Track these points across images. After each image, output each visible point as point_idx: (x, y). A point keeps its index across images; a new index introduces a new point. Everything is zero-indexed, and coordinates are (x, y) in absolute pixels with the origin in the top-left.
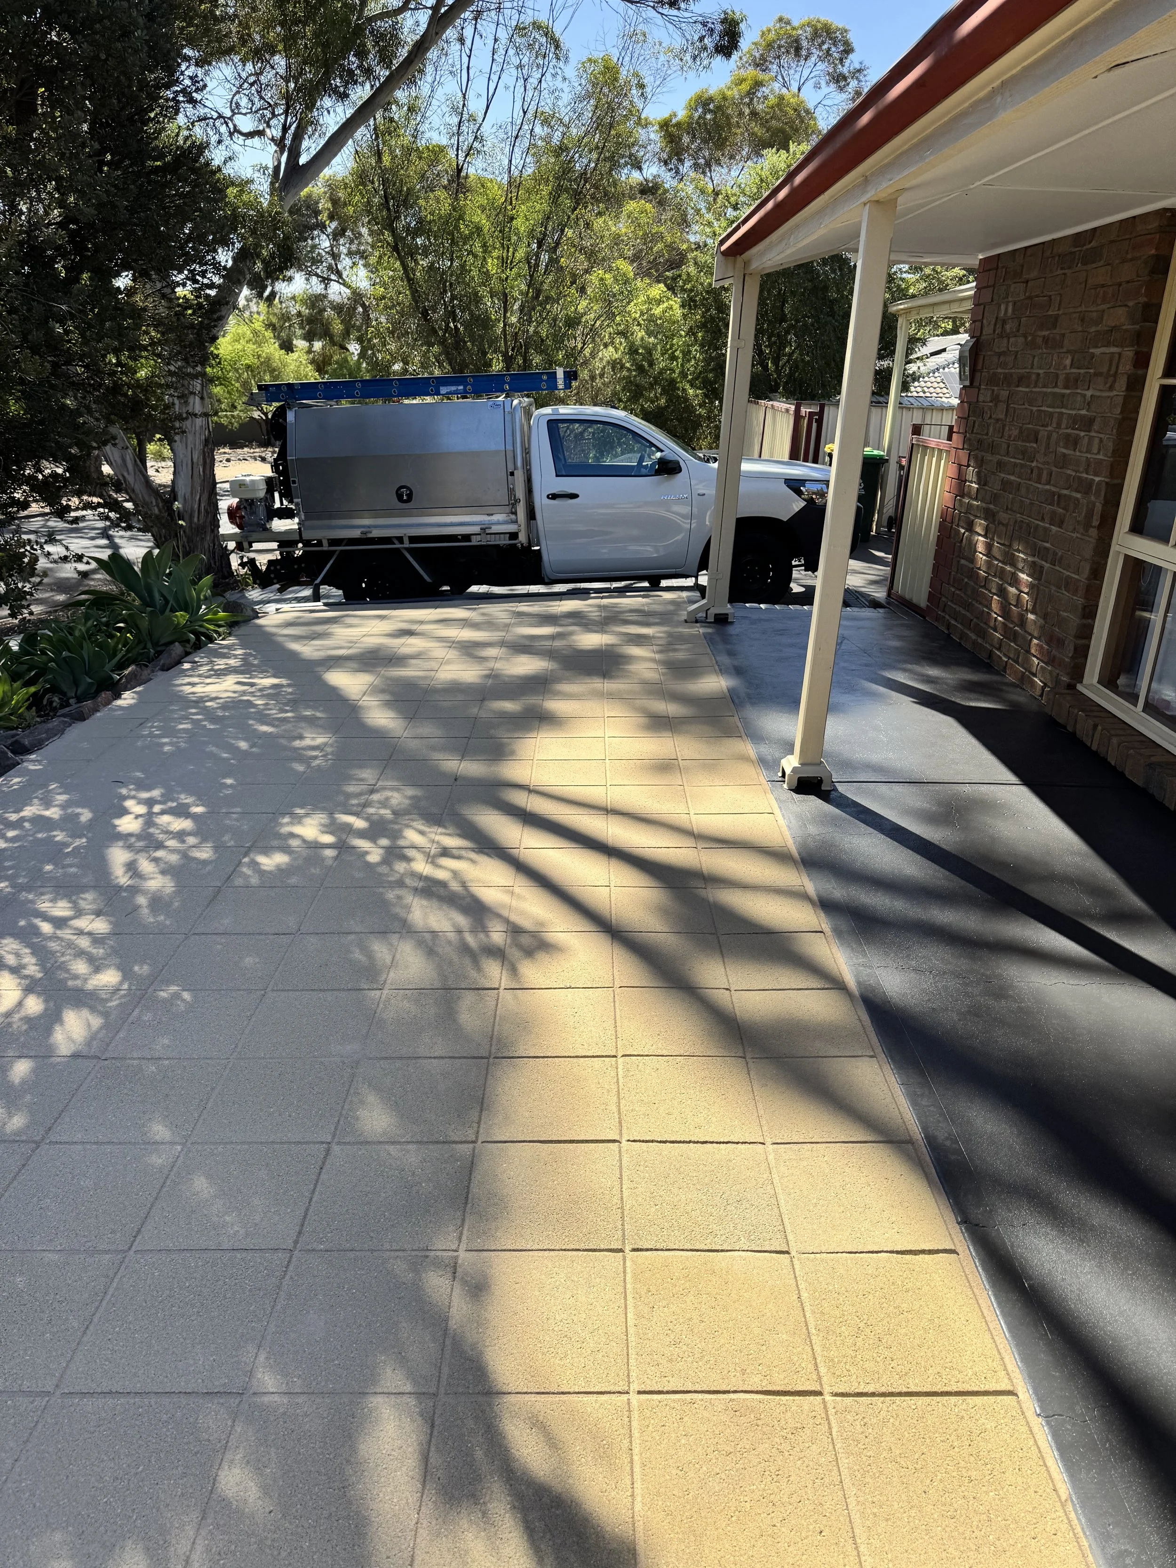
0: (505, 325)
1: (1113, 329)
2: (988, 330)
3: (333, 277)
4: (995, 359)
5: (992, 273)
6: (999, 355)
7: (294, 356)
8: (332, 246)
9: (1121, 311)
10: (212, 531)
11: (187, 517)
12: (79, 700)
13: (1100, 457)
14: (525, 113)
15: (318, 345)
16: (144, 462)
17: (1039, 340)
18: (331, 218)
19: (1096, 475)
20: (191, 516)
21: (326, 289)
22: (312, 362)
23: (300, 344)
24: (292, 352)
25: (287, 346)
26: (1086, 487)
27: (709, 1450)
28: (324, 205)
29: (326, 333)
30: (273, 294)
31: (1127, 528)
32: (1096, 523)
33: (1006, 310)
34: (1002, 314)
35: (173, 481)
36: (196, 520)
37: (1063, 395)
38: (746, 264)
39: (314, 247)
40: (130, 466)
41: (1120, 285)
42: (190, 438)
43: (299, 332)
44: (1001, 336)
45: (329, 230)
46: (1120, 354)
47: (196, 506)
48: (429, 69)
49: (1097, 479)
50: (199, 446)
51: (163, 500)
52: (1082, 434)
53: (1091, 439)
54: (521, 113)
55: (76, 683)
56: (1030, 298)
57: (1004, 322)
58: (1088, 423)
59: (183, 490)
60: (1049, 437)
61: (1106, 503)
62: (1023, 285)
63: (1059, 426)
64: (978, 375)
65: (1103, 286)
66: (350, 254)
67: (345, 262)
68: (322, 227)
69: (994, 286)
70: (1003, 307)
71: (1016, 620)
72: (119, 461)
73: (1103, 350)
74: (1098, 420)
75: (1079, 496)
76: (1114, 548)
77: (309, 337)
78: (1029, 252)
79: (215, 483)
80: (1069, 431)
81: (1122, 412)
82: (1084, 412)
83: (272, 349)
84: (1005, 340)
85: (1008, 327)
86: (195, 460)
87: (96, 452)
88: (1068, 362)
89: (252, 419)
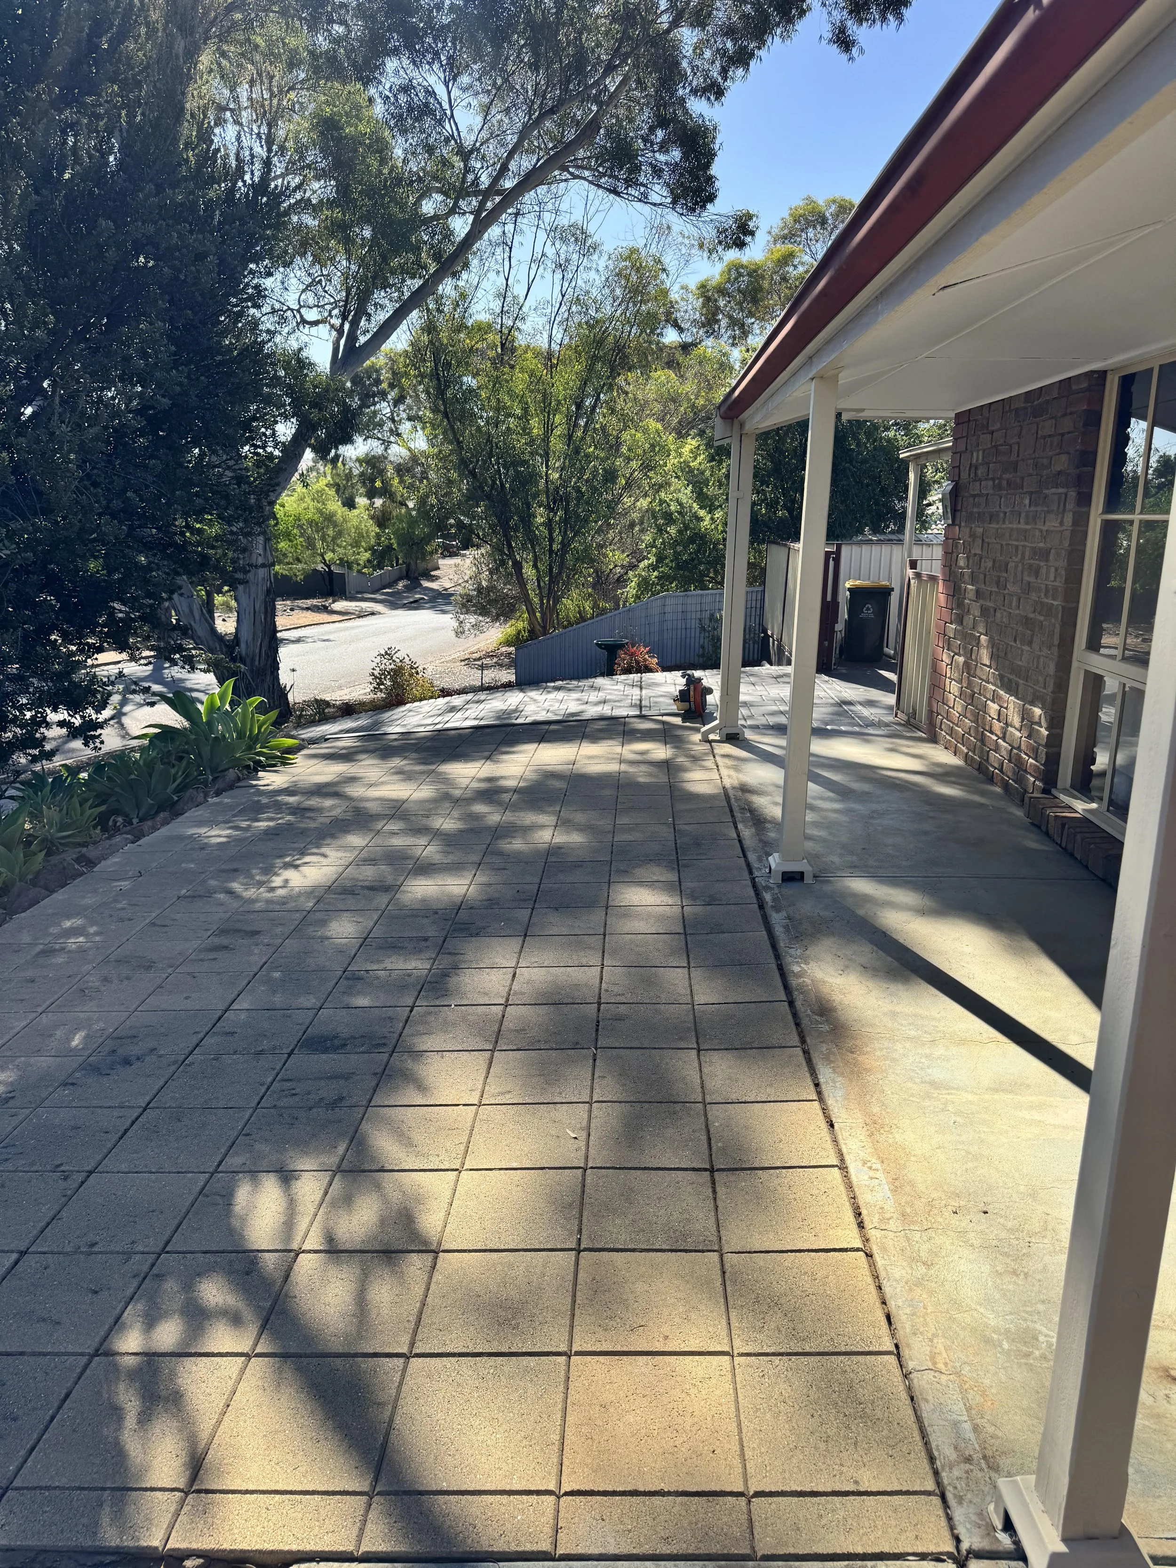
0: (547, 482)
1: (1059, 473)
2: (964, 475)
3: (392, 439)
4: (971, 499)
5: (966, 425)
6: (974, 496)
7: (355, 512)
8: (392, 412)
9: (1064, 457)
10: (272, 673)
11: (248, 661)
12: (141, 820)
13: (1056, 584)
14: (563, 296)
15: (378, 502)
16: (211, 613)
17: (1004, 483)
18: (392, 386)
19: (1054, 599)
20: (253, 660)
21: (386, 449)
22: (372, 517)
23: (362, 501)
24: (355, 508)
25: (350, 504)
26: (1048, 611)
27: (629, 1394)
28: (385, 375)
29: (386, 492)
30: (337, 456)
31: (1084, 646)
32: (1056, 642)
33: (977, 457)
34: (974, 461)
35: (236, 629)
36: (257, 663)
37: (1026, 531)
38: (742, 425)
39: (375, 413)
40: (197, 616)
41: (1063, 435)
42: (253, 589)
43: (362, 490)
44: (975, 481)
45: (389, 397)
46: (1066, 495)
47: (257, 651)
48: (474, 262)
49: (1055, 603)
50: (261, 597)
51: (226, 646)
52: (1042, 564)
53: (1048, 567)
54: (560, 297)
55: (138, 807)
56: (996, 446)
57: (976, 468)
58: (1045, 554)
59: (244, 636)
60: (1016, 567)
61: (1064, 623)
62: (989, 436)
63: (1023, 555)
64: (958, 514)
65: (1050, 436)
66: (410, 419)
67: (406, 427)
68: (383, 395)
69: (967, 437)
70: (975, 455)
71: (999, 733)
72: (187, 610)
73: (1053, 490)
74: (1053, 551)
75: (1042, 618)
76: (1075, 664)
77: (371, 494)
78: (993, 407)
79: (275, 631)
80: (1032, 562)
81: (1070, 545)
82: (1041, 545)
83: (335, 506)
84: (978, 483)
85: (979, 472)
86: (257, 609)
87: (167, 604)
88: (1027, 502)
89: (315, 570)
